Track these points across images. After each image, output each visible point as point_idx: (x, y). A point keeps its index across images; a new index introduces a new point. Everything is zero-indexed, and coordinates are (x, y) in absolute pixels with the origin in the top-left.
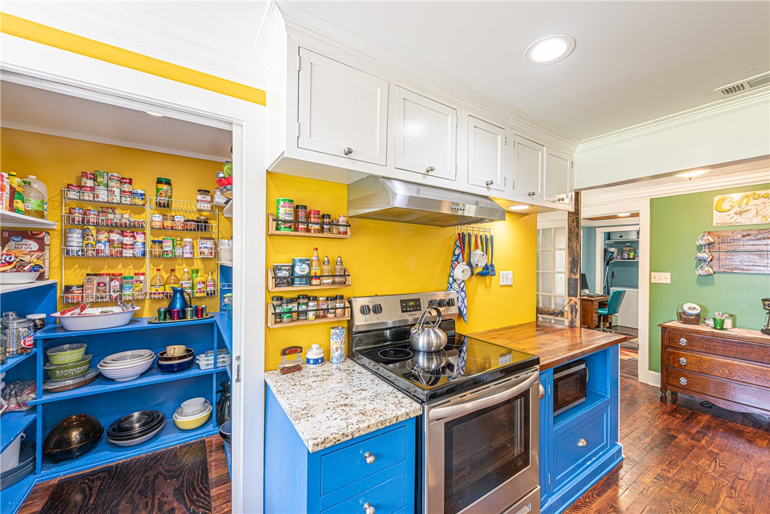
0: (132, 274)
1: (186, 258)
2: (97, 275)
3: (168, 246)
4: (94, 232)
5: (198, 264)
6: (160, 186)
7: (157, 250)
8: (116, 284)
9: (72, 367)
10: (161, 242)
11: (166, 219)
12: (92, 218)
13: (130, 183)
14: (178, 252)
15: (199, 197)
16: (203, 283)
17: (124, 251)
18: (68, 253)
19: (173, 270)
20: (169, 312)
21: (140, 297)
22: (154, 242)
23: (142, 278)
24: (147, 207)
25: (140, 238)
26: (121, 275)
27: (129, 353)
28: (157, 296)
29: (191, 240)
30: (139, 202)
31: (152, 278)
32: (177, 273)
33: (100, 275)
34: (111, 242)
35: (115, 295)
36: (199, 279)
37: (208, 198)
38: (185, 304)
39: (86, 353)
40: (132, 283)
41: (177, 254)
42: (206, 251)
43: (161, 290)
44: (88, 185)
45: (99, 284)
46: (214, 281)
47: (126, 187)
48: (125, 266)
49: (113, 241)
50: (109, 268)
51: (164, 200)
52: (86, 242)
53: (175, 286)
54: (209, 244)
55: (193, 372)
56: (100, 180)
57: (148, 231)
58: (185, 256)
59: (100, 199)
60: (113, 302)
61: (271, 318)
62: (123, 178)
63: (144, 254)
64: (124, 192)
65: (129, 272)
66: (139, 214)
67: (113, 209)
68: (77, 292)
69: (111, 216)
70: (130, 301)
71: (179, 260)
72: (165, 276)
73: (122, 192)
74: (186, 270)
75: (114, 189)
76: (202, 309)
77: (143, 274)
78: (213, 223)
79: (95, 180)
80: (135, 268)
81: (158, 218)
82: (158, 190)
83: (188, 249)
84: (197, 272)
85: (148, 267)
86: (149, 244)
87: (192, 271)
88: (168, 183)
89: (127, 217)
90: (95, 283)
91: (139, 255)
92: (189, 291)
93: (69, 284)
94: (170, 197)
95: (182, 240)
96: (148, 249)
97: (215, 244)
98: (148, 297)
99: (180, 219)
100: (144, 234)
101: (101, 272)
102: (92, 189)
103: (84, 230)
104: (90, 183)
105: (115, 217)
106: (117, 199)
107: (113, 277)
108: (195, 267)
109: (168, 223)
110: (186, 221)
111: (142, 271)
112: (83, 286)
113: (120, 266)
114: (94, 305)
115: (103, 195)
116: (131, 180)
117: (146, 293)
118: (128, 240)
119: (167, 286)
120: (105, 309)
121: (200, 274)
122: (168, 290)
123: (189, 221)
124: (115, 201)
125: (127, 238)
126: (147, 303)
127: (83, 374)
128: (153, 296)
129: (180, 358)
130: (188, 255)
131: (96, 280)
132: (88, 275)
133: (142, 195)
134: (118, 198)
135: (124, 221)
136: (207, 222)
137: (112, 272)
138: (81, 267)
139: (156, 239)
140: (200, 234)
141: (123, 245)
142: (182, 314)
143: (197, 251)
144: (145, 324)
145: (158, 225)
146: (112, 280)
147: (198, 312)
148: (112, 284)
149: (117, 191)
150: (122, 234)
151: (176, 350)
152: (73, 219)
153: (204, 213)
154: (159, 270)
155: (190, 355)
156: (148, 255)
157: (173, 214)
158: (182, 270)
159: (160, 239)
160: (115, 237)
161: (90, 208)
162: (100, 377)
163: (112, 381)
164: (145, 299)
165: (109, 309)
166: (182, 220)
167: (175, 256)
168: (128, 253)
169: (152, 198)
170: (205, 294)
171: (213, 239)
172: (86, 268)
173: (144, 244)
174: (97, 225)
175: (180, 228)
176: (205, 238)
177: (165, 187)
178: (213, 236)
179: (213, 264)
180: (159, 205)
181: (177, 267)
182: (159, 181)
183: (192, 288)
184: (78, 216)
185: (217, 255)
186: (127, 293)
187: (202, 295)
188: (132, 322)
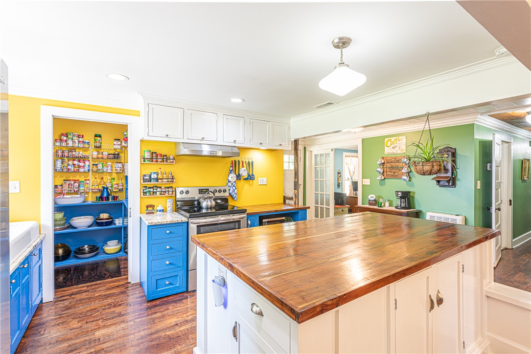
0: (83, 180)
1: (109, 172)
2: (68, 180)
3: (100, 167)
4: (67, 161)
5: (114, 175)
6: (96, 138)
7: (95, 169)
8: (76, 184)
9: (59, 221)
10: (97, 165)
11: (99, 154)
12: (66, 154)
13: (83, 137)
14: (105, 169)
15: (115, 143)
16: (117, 184)
17: (80, 169)
18: (56, 170)
19: (102, 178)
20: (101, 198)
21: (88, 191)
22: (93, 165)
23: (88, 182)
24: (90, 148)
25: (87, 163)
26: (78, 180)
27: (82, 217)
28: (95, 191)
29: (111, 163)
30: (87, 146)
31: (92, 183)
32: (104, 179)
33: (70, 180)
34: (74, 165)
35: (76, 190)
36: (115, 182)
37: (119, 143)
38: (108, 194)
39: (64, 216)
40: (84, 184)
41: (104, 170)
42: (118, 169)
43: (97, 187)
44: (64, 139)
45: (69, 184)
46: (122, 184)
47: (81, 139)
48: (80, 176)
49: (75, 164)
50: (73, 177)
51: (98, 144)
52: (63, 165)
53: (104, 186)
54: (120, 165)
55: (113, 226)
56: (69, 136)
57: (90, 159)
58: (108, 171)
59: (69, 146)
60: (76, 193)
61: (142, 193)
62: (79, 135)
63: (89, 171)
64: (80, 141)
65: (82, 179)
66: (86, 151)
67: (75, 150)
68: (60, 188)
69: (74, 153)
70: (83, 193)
71: (105, 174)
72: (99, 181)
73: (79, 141)
74: (109, 178)
75: (75, 140)
76: (117, 197)
77: (89, 180)
78: (122, 155)
79: (67, 137)
80: (84, 177)
81: (95, 153)
82: (95, 140)
83: (109, 168)
84: (114, 179)
85: (91, 176)
86: (91, 166)
87: (112, 179)
88: (100, 136)
89: (81, 153)
90: (68, 184)
91: (87, 171)
92: (110, 188)
93: (56, 184)
94: (101, 143)
95: (106, 164)
96: (91, 168)
97: (123, 165)
98: (91, 191)
99: (105, 153)
100: (89, 161)
101: (70, 179)
102: (66, 141)
103: (62, 160)
104: (65, 138)
105: (76, 154)
106: (77, 145)
107: (75, 181)
108: (113, 177)
109: (100, 156)
110: (108, 154)
111: (88, 178)
112: (62, 185)
113: (78, 176)
114: (68, 194)
115: (70, 143)
116: (83, 136)
117: (90, 189)
118: (81, 164)
119: (100, 186)
120: (71, 196)
121: (115, 180)
122: (100, 187)
123: (110, 154)
124: (76, 146)
125: (81, 163)
126: (90, 194)
127: (64, 224)
128: (93, 190)
129: (107, 219)
130: (110, 171)
131: (68, 183)
132: (64, 180)
133: (88, 143)
134: (77, 144)
135: (80, 155)
136: (119, 155)
137: (74, 179)
138: (61, 177)
139: (94, 163)
140: (115, 160)
141: (79, 166)
142: (107, 199)
143: (114, 169)
144: (90, 203)
145: (95, 157)
146: (75, 183)
147: (115, 198)
148: (75, 184)
149: (77, 141)
150: (79, 161)
151: (104, 216)
152: (58, 155)
153: (117, 150)
154: (96, 178)
155: (111, 219)
156: (91, 171)
157: (102, 151)
158: (107, 178)
159: (96, 163)
160: (76, 162)
161: (64, 149)
162: (71, 227)
163: (75, 228)
164: (89, 192)
165: (74, 196)
166: (107, 154)
167: (104, 172)
168: (81, 170)
169: (92, 144)
170: (118, 190)
171: (122, 163)
172: (63, 177)
173: (89, 166)
174: (68, 157)
175: (106, 158)
176: (118, 163)
177: (99, 139)
178: (122, 161)
179: (122, 175)
180: (96, 147)
181: (104, 177)
182: (96, 136)
183: (112, 187)
184: (60, 153)
185: (123, 170)
186: (82, 188)
187: (117, 190)
188: (84, 202)
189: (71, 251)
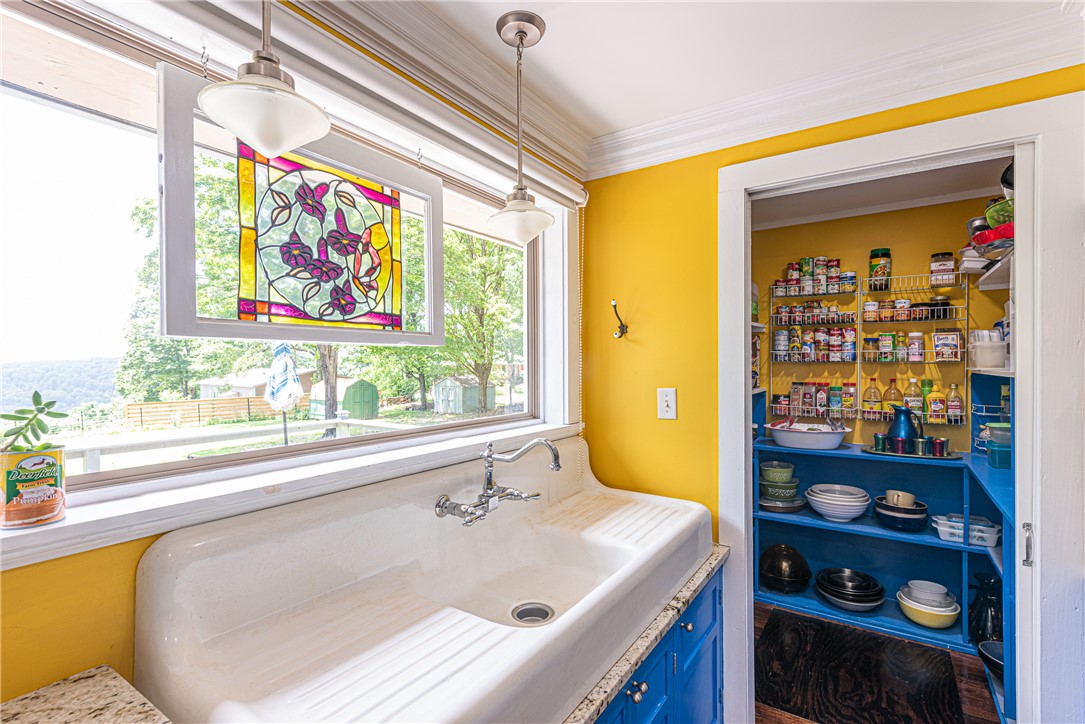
0: (839, 385)
1: (914, 363)
2: (802, 384)
3: (886, 345)
4: (799, 332)
5: (931, 372)
6: (875, 261)
7: (871, 352)
8: (822, 396)
9: (783, 488)
10: (876, 341)
11: (883, 307)
12: (798, 316)
13: (838, 266)
14: (901, 353)
15: (934, 266)
16: (942, 402)
17: (832, 354)
18: (776, 358)
19: (893, 381)
20: (890, 442)
21: (850, 416)
22: (867, 340)
23: (852, 390)
24: (858, 295)
25: (850, 337)
26: (827, 384)
27: (838, 487)
28: (872, 417)
29: (920, 334)
30: (849, 288)
31: (863, 392)
32: (899, 384)
33: (806, 384)
34: (816, 343)
35: (821, 410)
36: (934, 395)
37: (951, 265)
38: (913, 433)
39: (793, 476)
40: (841, 396)
41: (900, 356)
42: (947, 351)
43: (877, 408)
44: (794, 277)
45: (805, 394)
46: (961, 400)
47: (833, 272)
48: (832, 374)
49: (819, 342)
50: (814, 376)
51: (880, 279)
52: (792, 345)
53: (898, 404)
54: (952, 339)
55: (926, 539)
56: (805, 268)
57: (859, 325)
58: (912, 359)
59: (806, 293)
60: (821, 418)
62: (830, 261)
63: (854, 358)
64: (832, 278)
65: (836, 382)
66: (848, 304)
67: (819, 302)
68: (784, 402)
69: (816, 311)
70: (838, 419)
71: (902, 366)
72: (883, 389)
73: (829, 278)
74: (913, 380)
75: (820, 277)
76: (942, 444)
77: (854, 385)
78: (959, 305)
79: (800, 270)
80: (843, 377)
81: (872, 307)
82: (872, 267)
83: (916, 347)
84: (931, 383)
85: (859, 375)
86: (861, 344)
87: (923, 382)
88: (886, 254)
89: (834, 310)
90: (801, 393)
91: (848, 358)
92: (919, 413)
93: (777, 393)
94: (889, 274)
95: (906, 335)
96: (859, 351)
97: (962, 338)
98: (859, 417)
99: (903, 304)
100: (855, 330)
101: (806, 381)
102: (798, 281)
103: (790, 331)
104: (795, 275)
105: (821, 313)
106: (823, 289)
107: (820, 387)
108: (927, 376)
109: (887, 313)
110: (912, 306)
111: (851, 381)
112: (789, 396)
113: (826, 374)
114: (802, 419)
115: (808, 287)
116: (838, 261)
117: (856, 411)
118: (835, 340)
119: (885, 404)
120: (811, 426)
121: (935, 388)
122: (887, 409)
123: (917, 305)
124: (821, 292)
125: (835, 338)
126: (858, 424)
127: (792, 499)
128: (866, 415)
129: (906, 511)
130: (916, 358)
131: (802, 390)
132: (794, 383)
133: (852, 278)
134: (824, 287)
135: (831, 315)
136: (948, 304)
137: (818, 380)
138: (788, 374)
139: (869, 336)
140: (935, 324)
141: (829, 346)
142: (910, 446)
143: (930, 352)
144: (857, 453)
145: (871, 316)
146: (818, 391)
147: (933, 446)
148: (819, 395)
149: (823, 278)
150: (829, 333)
151: (900, 498)
152: (781, 320)
153: (942, 290)
154: (873, 380)
155: (921, 512)
156: (859, 360)
157: (893, 297)
158: (907, 381)
159: (875, 336)
160: (821, 337)
161: (795, 304)
162: (808, 509)
163: (819, 516)
164: (854, 420)
165: (815, 426)
166: (907, 305)
167: (897, 360)
168: (835, 357)
169: (865, 280)
170: (945, 421)
171: (959, 330)
172: (791, 375)
173: (854, 343)
174: (802, 324)
175: (904, 317)
176: (944, 331)
177: (882, 261)
178: (959, 326)
179: (957, 372)
180: (874, 288)
181: (898, 375)
182: (874, 255)
183: (923, 409)
184: (784, 316)
185: (966, 356)
186: (835, 408)
187: (939, 421)
188: (838, 448)
189: (809, 573)
